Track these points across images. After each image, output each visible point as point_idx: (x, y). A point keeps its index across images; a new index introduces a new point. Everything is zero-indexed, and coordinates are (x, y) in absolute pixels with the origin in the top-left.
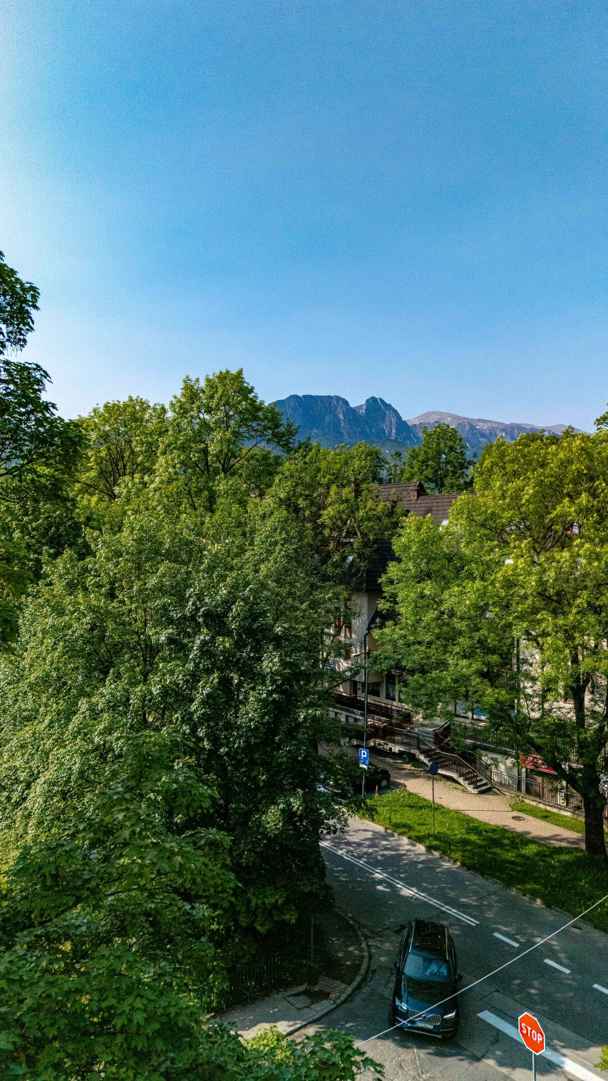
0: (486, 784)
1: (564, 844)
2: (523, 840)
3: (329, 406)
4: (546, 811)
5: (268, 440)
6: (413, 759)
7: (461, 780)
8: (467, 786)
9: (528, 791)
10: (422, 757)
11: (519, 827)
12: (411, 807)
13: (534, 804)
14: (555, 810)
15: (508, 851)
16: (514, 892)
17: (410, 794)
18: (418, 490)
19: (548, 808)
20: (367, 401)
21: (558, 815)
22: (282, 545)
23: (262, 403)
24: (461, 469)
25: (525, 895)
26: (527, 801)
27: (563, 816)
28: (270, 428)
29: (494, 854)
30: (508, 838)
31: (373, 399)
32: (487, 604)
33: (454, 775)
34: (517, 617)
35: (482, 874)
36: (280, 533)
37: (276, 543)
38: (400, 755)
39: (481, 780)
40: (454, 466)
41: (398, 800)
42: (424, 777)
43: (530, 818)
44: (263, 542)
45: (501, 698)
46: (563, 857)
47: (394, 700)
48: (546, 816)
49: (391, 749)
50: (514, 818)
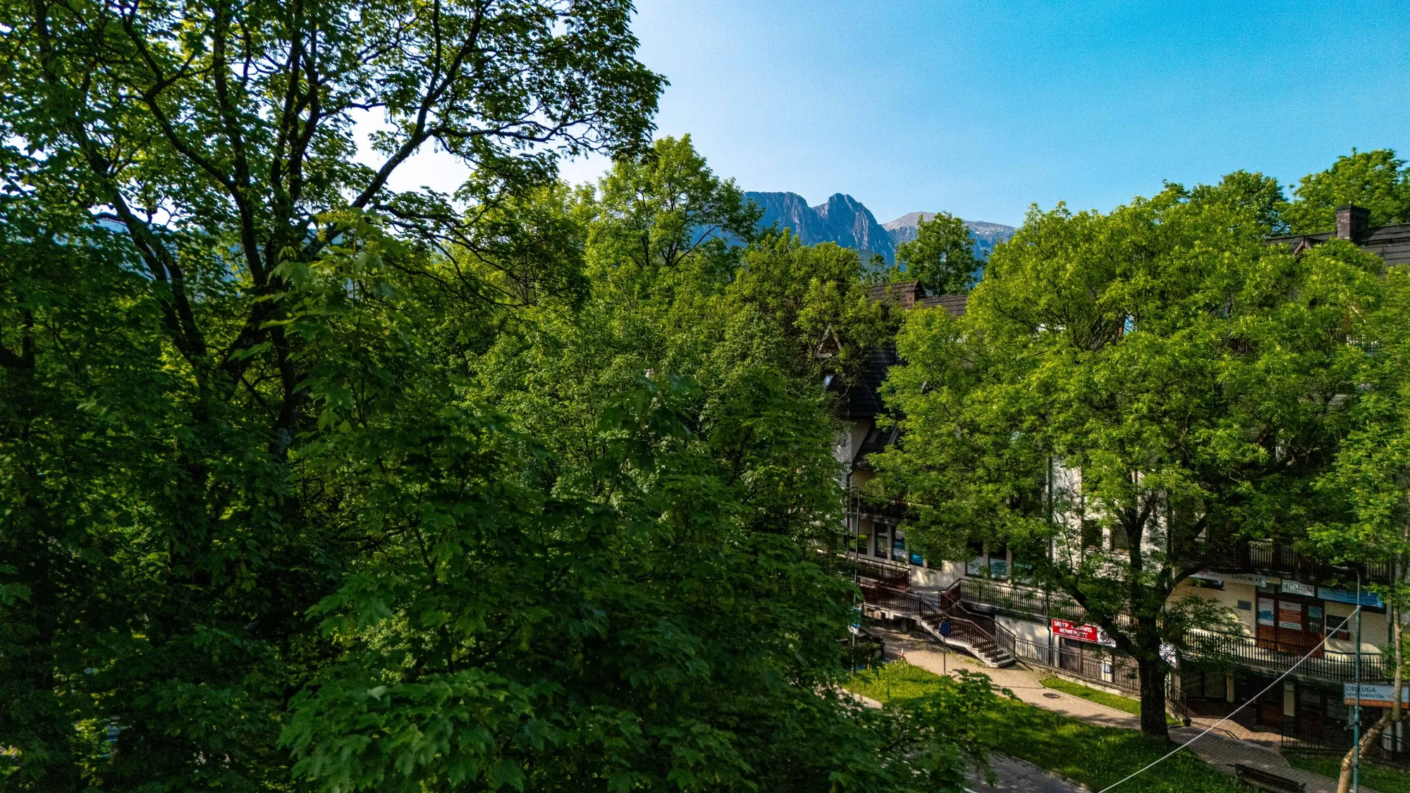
0: (1007, 657)
1: (1111, 725)
2: (1060, 719)
3: (781, 206)
4: (1087, 688)
5: (725, 226)
6: (911, 627)
7: (976, 652)
8: (983, 658)
9: (1062, 665)
10: (924, 624)
11: (1053, 705)
12: (915, 681)
13: (1071, 680)
14: (1098, 688)
15: (1040, 731)
16: (1051, 775)
17: (911, 667)
18: (915, 292)
19: (1090, 685)
20: (831, 199)
21: (1103, 693)
22: (762, 338)
23: (716, 179)
24: (967, 271)
25: (1064, 779)
26: (1062, 677)
27: (1109, 695)
28: (726, 211)
29: (1024, 734)
30: (1040, 717)
31: (839, 196)
32: (1020, 412)
33: (967, 646)
34: (1059, 428)
35: (1009, 756)
36: (758, 324)
37: (752, 337)
38: (897, 623)
39: (1002, 652)
40: (958, 269)
41: (897, 672)
42: (928, 649)
43: (1067, 696)
44: (737, 336)
45: (1037, 530)
46: (1111, 739)
47: (886, 557)
48: (1086, 694)
49: (883, 615)
50: (1045, 695)
